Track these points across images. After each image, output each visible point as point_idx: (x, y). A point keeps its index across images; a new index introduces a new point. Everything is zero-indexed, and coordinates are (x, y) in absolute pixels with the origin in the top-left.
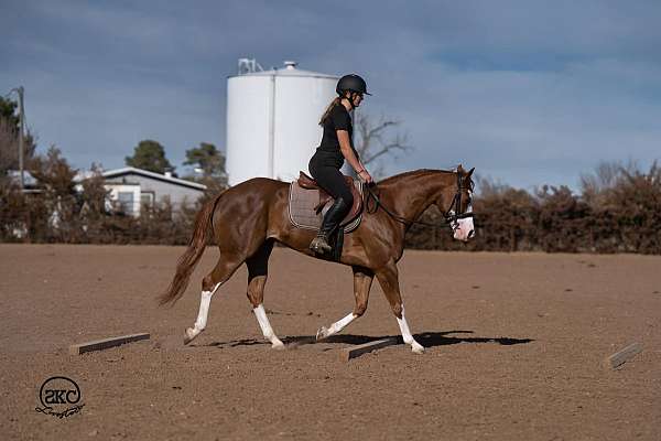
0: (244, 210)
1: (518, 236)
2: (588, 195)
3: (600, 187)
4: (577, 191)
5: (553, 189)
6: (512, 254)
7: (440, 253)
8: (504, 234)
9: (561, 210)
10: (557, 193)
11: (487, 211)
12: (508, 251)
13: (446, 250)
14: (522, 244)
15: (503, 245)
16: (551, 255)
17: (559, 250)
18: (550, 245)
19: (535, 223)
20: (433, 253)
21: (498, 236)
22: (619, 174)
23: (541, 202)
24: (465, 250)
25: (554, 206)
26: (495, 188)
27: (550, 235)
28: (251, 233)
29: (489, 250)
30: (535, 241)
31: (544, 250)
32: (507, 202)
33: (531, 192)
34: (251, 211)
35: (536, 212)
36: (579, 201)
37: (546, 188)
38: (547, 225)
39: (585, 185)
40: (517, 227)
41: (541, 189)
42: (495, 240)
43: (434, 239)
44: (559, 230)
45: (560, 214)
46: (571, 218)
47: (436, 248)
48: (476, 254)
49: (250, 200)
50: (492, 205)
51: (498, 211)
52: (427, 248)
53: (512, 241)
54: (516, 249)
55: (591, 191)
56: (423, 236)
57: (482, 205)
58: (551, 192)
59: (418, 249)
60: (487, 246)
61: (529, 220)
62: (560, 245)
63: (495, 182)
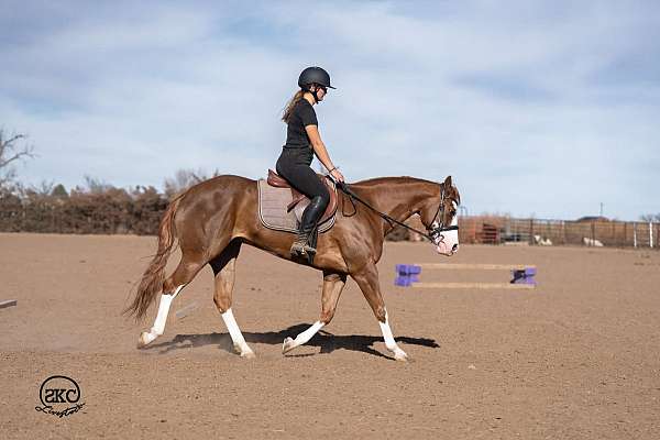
0: (211, 206)
1: (117, 223)
2: (169, 193)
3: (178, 188)
4: (161, 190)
5: (144, 188)
6: (112, 236)
7: (57, 235)
8: (107, 221)
9: (149, 204)
10: (146, 191)
11: (94, 204)
12: (109, 234)
13: (62, 233)
14: (121, 228)
15: (106, 230)
16: (142, 238)
17: (147, 234)
18: (141, 230)
19: (130, 213)
20: (52, 235)
21: (102, 223)
22: (192, 178)
23: (135, 198)
24: (77, 233)
25: (143, 201)
26: (101, 187)
27: (140, 223)
28: (217, 231)
29: (96, 233)
30: (130, 227)
31: (135, 233)
32: (109, 197)
33: (128, 190)
34: (218, 208)
35: (130, 205)
36: (162, 197)
37: (138, 188)
38: (138, 215)
39: (168, 186)
40: (116, 216)
41: (135, 189)
42: (99, 226)
43: (53, 224)
44: (147, 218)
45: (148, 207)
46: (156, 210)
47: (55, 232)
48: (85, 236)
49: (217, 196)
50: (98, 200)
51: (102, 205)
52: (48, 232)
53: (112, 228)
54: (115, 232)
55: (170, 190)
56: (45, 223)
57: (90, 199)
58: (142, 191)
59: (41, 232)
60: (94, 231)
61: (125, 211)
62: (149, 230)
63: (101, 182)
